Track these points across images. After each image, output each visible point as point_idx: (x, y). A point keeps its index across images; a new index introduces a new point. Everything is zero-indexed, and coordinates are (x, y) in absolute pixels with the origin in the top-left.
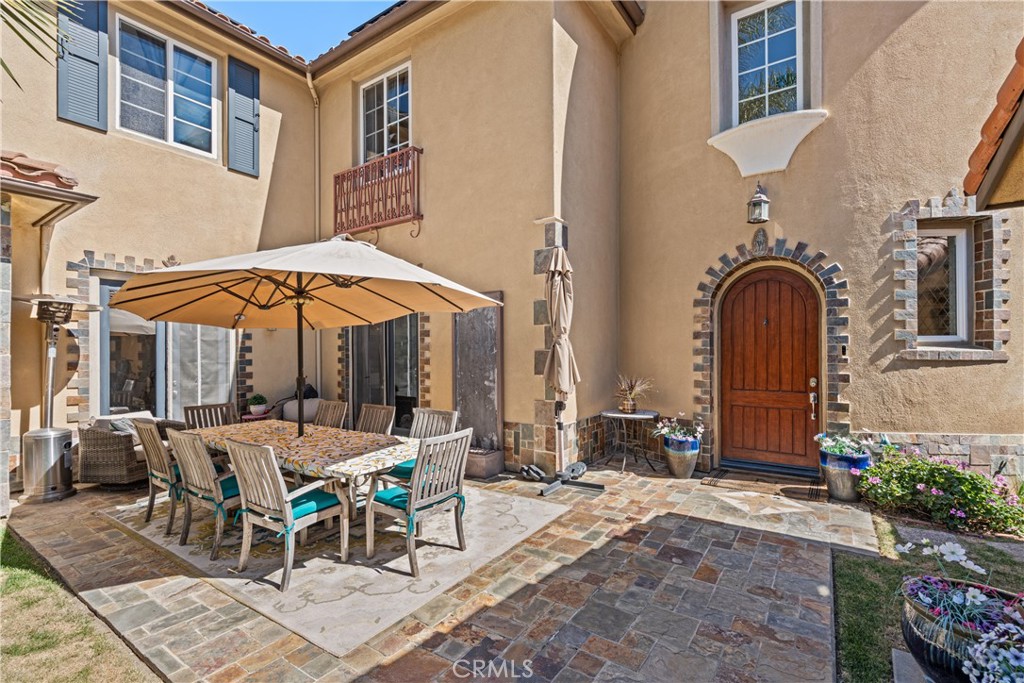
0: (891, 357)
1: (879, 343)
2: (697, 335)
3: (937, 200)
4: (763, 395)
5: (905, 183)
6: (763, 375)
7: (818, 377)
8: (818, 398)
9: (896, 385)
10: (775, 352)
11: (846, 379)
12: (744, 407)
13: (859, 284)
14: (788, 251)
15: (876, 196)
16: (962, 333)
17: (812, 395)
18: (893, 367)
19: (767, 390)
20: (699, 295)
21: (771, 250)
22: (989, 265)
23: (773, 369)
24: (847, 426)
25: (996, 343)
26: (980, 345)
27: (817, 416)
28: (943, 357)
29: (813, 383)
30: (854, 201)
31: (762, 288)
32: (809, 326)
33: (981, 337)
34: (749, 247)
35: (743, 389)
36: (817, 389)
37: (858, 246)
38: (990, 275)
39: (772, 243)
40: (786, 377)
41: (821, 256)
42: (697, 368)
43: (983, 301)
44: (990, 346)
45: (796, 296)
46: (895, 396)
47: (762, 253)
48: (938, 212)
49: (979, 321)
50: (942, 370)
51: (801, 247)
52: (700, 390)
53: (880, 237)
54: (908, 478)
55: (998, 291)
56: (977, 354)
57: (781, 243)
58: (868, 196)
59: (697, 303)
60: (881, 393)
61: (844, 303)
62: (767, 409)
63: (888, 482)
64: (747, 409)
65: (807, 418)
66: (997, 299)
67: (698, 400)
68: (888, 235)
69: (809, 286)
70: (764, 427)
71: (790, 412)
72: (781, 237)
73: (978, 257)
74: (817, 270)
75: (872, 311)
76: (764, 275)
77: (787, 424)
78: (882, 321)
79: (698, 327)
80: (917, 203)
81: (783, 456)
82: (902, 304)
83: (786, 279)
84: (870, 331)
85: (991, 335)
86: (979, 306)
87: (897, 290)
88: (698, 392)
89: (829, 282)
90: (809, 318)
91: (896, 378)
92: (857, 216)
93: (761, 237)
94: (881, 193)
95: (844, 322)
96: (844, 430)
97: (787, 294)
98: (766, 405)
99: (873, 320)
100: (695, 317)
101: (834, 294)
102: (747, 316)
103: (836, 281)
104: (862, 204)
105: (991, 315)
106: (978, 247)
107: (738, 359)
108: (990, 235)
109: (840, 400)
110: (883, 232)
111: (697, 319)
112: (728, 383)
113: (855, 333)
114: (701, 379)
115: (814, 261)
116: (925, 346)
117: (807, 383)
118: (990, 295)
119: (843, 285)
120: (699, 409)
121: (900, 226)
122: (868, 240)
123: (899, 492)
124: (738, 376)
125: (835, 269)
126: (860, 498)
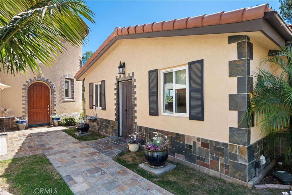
0: (62, 101)
1: (60, 98)
2: (23, 97)
3: (68, 75)
4: (38, 110)
5: (63, 71)
6: (38, 105)
7: (49, 105)
8: (49, 109)
9: (63, 106)
10: (41, 100)
11: (55, 105)
12: (34, 113)
13: (57, 88)
14: (45, 80)
15: (59, 73)
16: (70, 97)
17: (48, 109)
18: (62, 103)
19: (39, 108)
20: (24, 87)
21: (41, 79)
22: (73, 86)
23: (40, 104)
24: (56, 113)
25: (74, 98)
26: (72, 99)
27: (49, 113)
28: (69, 101)
29: (48, 106)
30: (56, 73)
31: (38, 87)
32: (48, 95)
33: (73, 98)
34: (36, 78)
35: (34, 109)
36: (49, 108)
37: (57, 81)
38: (73, 88)
39: (42, 78)
40: (43, 105)
41: (51, 82)
42: (23, 104)
43: (73, 92)
44: (74, 99)
45: (45, 89)
46: (63, 108)
47: (40, 80)
48: (68, 77)
49: (72, 95)
50: (68, 103)
51: (47, 80)
52: (24, 109)
53: (60, 80)
54: (66, 120)
55: (75, 90)
56: (72, 100)
57: (43, 78)
58: (58, 73)
59: (23, 89)
60: (61, 107)
61: (55, 91)
62: (39, 113)
63: (64, 121)
64: (35, 113)
65: (47, 113)
66: (74, 92)
67: (23, 112)
68: (61, 80)
69: (47, 87)
70: (39, 116)
71: (44, 113)
72: (43, 77)
73: (72, 85)
74: (50, 85)
75: (59, 93)
76: (38, 84)
77: (43, 115)
78: (61, 95)
79: (24, 95)
80: (65, 75)
81: (43, 122)
82: (63, 92)
83: (43, 85)
84: (59, 96)
85: (74, 97)
86: (72, 93)
87: (63, 89)
88: (24, 110)
89: (52, 87)
90: (48, 93)
91: (63, 104)
92: (57, 76)
93: (39, 76)
94: (60, 72)
95: (55, 95)
96: (55, 114)
97: (43, 88)
98: (39, 112)
99: (59, 94)
100: (22, 92)
101: (53, 89)
102: (34, 92)
103: (54, 87)
104: (57, 74)
105: (74, 94)
106: (72, 83)
107: (32, 102)
108: (73, 82)
109: (55, 109)
110: (61, 79)
111: (23, 93)
112: (30, 108)
113: (57, 97)
114: (24, 107)
115: (50, 83)
116: (66, 99)
117: (47, 106)
118: (74, 91)
119: (55, 88)
120: (24, 114)
121: (63, 78)
122: (58, 80)
123: (65, 122)
124: (32, 106)
125: (53, 85)
126: (60, 125)
